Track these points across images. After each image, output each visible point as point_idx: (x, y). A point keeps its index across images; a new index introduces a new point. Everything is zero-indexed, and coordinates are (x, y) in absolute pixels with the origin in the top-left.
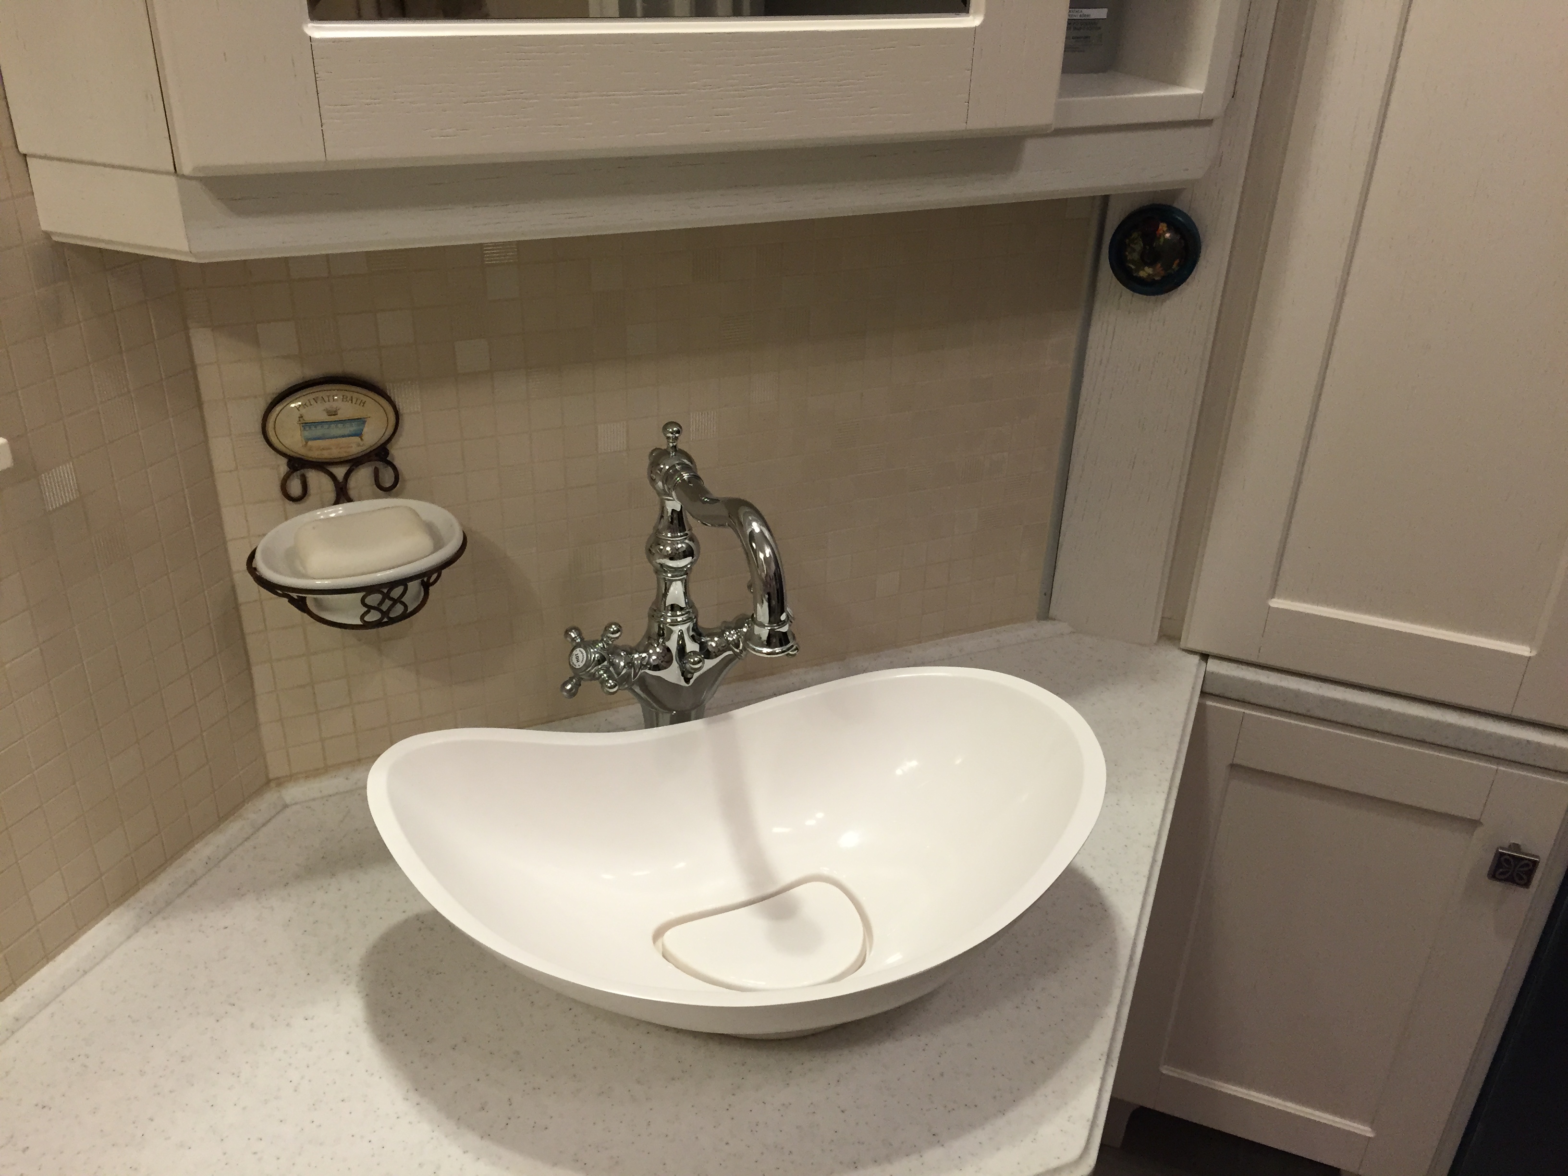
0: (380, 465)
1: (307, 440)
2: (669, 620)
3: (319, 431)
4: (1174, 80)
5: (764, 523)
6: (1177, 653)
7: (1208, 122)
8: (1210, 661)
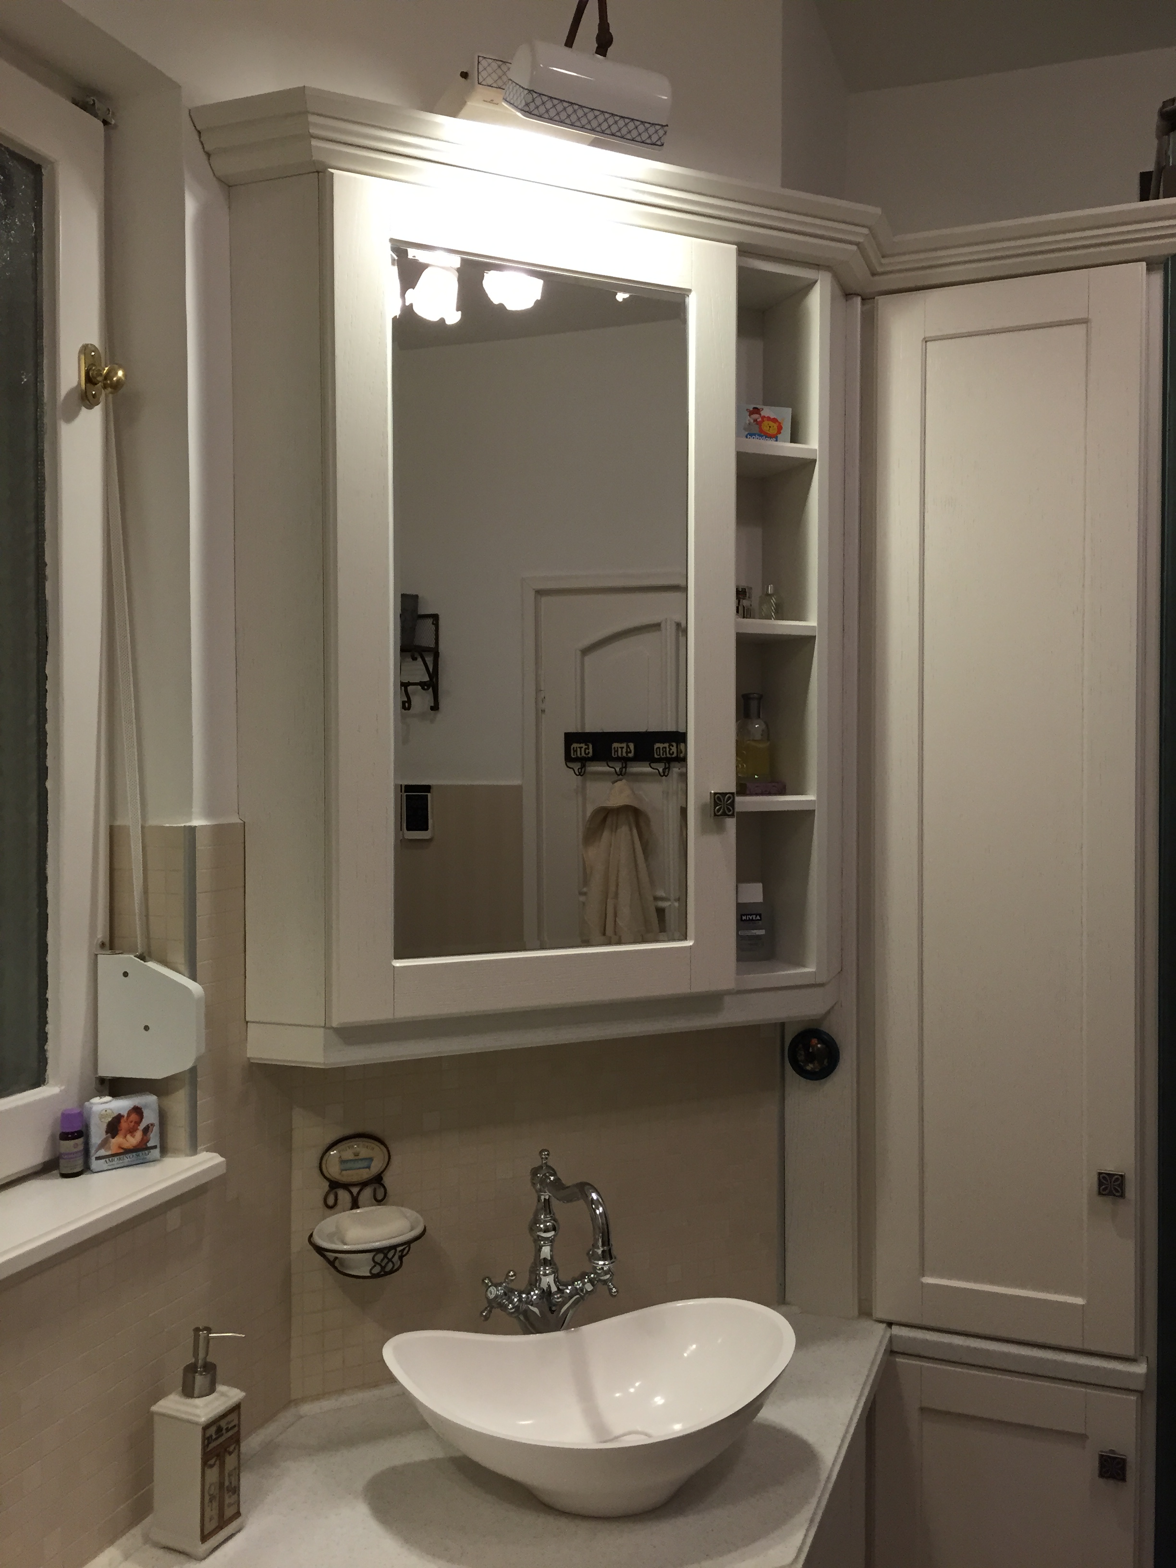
0: (376, 1185)
1: (342, 1170)
2: (541, 1273)
3: (349, 1165)
4: (800, 962)
5: (598, 1194)
6: (872, 1322)
7: (821, 985)
8: (893, 1327)
